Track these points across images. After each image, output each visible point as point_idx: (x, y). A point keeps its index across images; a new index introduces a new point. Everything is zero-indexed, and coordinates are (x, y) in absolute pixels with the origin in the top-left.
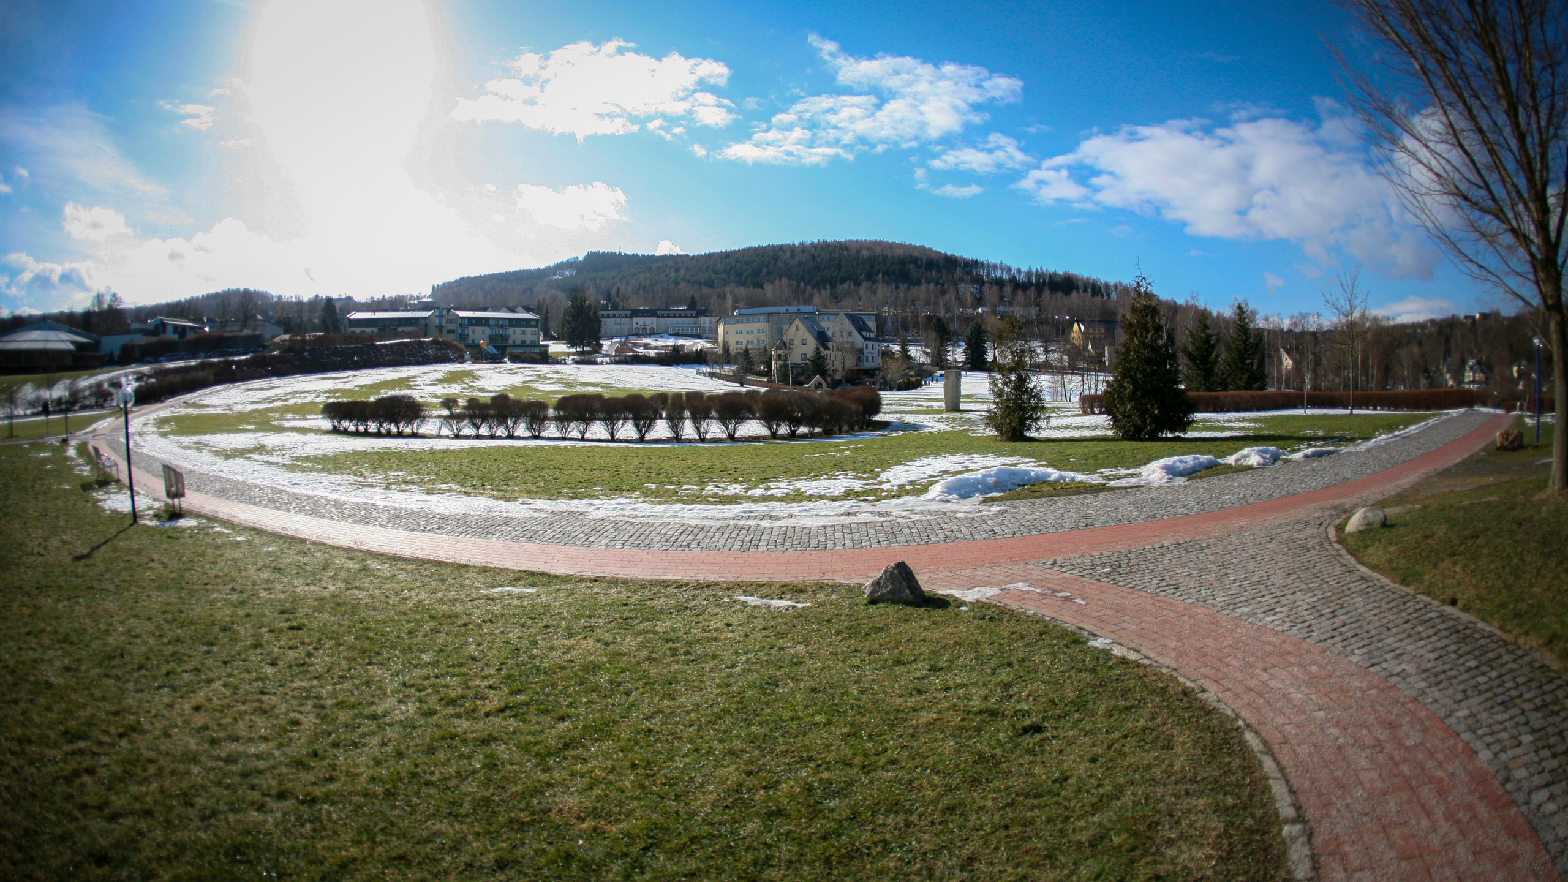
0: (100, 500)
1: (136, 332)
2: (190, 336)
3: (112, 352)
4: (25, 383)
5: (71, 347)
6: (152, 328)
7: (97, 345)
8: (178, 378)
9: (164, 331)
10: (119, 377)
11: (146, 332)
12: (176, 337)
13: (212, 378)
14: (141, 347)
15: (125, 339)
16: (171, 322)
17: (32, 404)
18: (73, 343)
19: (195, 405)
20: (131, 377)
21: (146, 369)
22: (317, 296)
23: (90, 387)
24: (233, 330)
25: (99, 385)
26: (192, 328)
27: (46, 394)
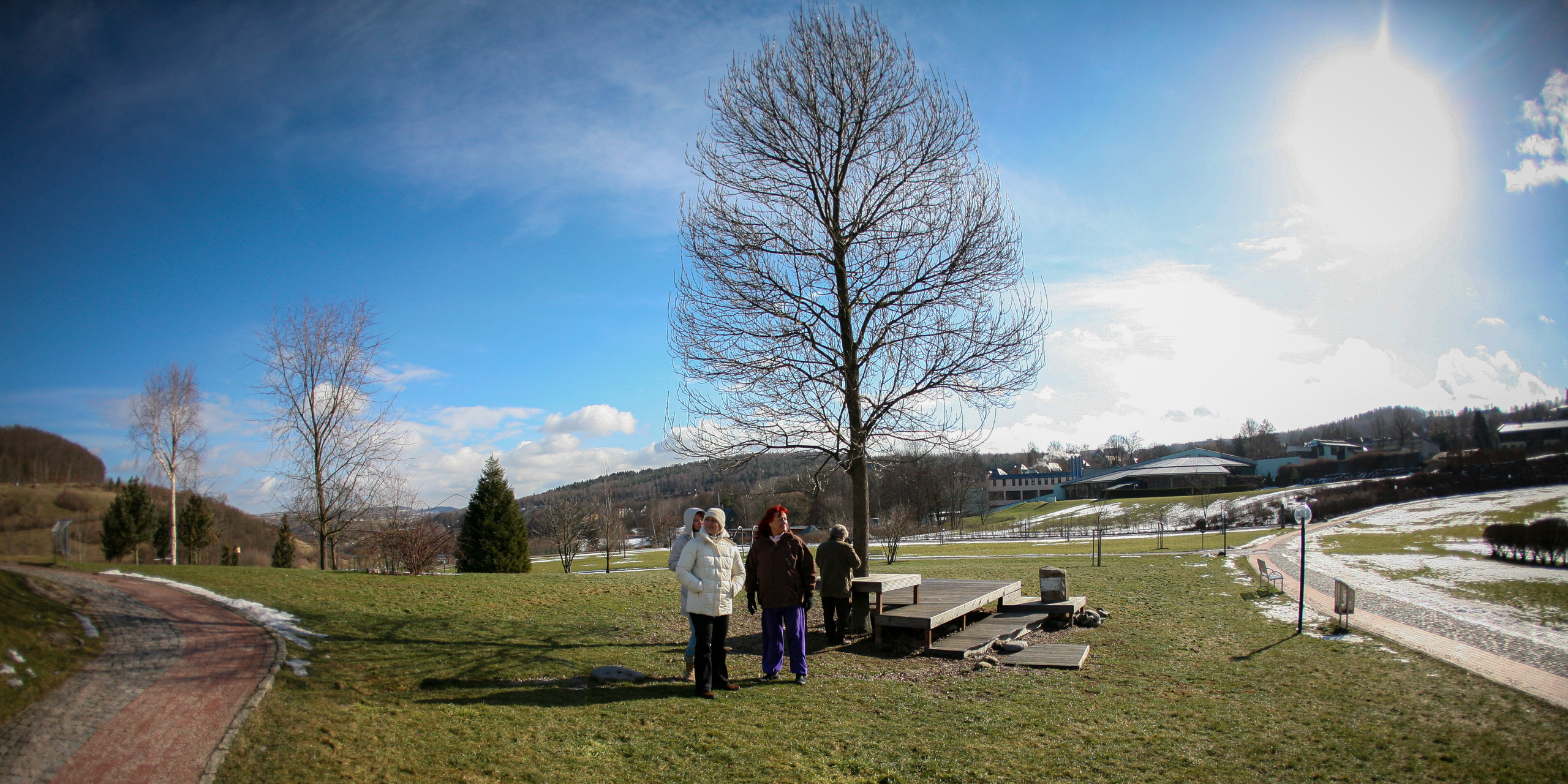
0: (1263, 610)
1: (1292, 454)
2: (1349, 456)
3: (1269, 475)
4: (1176, 503)
5: (1226, 471)
6: (1310, 450)
7: (1252, 468)
8: (1341, 498)
9: (1322, 453)
10: (1278, 497)
11: (1304, 455)
12: (1335, 458)
13: (1374, 498)
14: (1299, 468)
15: (1283, 462)
16: (1328, 443)
17: (1184, 521)
18: (1226, 467)
19: (1358, 525)
20: (1291, 498)
21: (1307, 489)
22: (1466, 409)
23: (1248, 506)
24: (1390, 450)
25: (1258, 504)
26: (1350, 448)
27: (1199, 513)
